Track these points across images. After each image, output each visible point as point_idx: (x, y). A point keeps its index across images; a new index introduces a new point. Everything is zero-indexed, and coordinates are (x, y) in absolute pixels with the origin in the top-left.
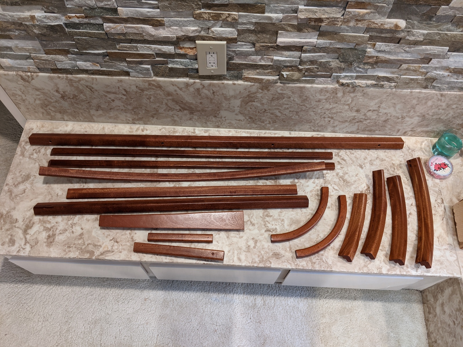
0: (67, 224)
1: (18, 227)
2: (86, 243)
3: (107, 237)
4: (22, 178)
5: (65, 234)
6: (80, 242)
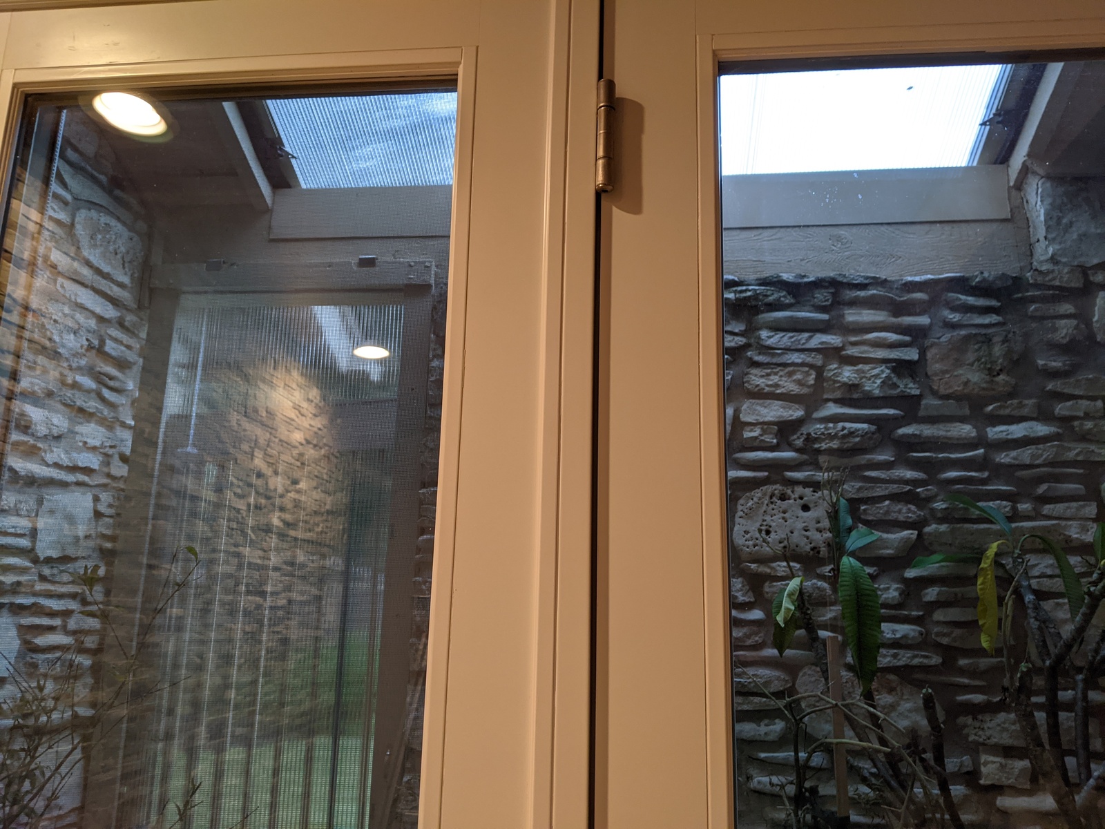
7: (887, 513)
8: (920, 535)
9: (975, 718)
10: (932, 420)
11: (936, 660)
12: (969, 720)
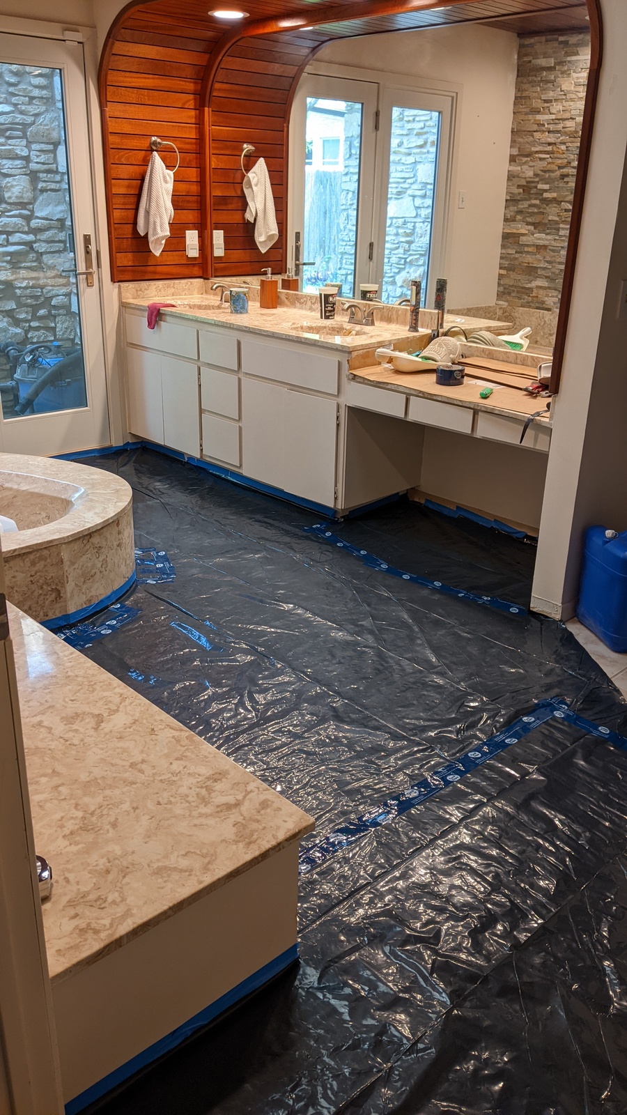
0: (181, 779)
1: (242, 815)
2: (184, 749)
3: (156, 740)
4: (169, 876)
5: (196, 771)
6: (189, 754)
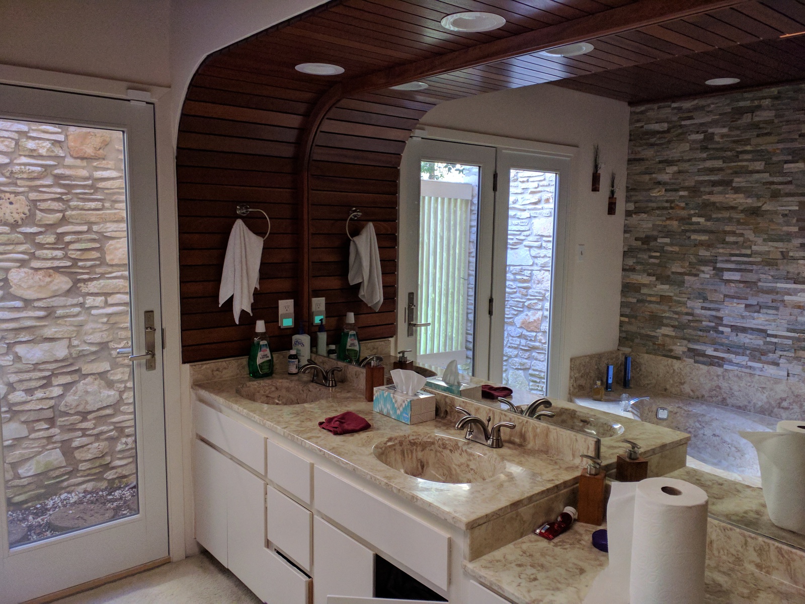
7: (49, 206)
8: (64, 216)
9: (84, 284)
10: (69, 167)
11: (69, 264)
12: (82, 285)
